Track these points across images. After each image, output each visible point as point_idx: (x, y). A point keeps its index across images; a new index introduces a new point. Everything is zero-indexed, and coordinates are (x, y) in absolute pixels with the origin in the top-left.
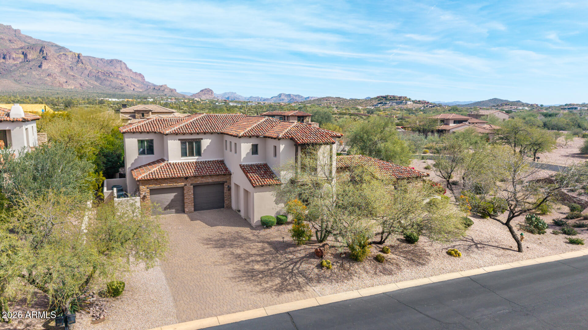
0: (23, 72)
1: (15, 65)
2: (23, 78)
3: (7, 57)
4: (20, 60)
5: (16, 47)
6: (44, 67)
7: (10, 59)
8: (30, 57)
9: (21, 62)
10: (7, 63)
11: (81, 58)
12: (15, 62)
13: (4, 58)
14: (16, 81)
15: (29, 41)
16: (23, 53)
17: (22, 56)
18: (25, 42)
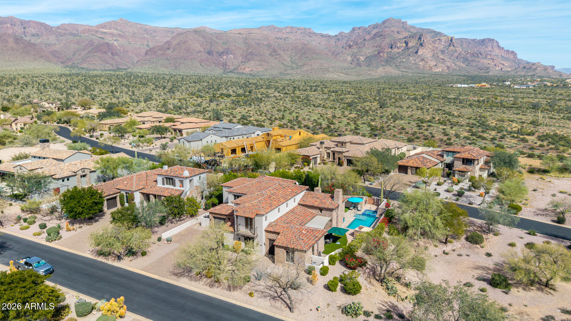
0: (403, 58)
1: (398, 53)
2: (402, 64)
3: (394, 47)
4: (403, 48)
5: (402, 37)
6: (420, 53)
7: (395, 48)
8: (410, 45)
9: (403, 50)
10: (393, 51)
11: (453, 41)
12: (399, 51)
13: (391, 48)
14: (396, 66)
15: (413, 30)
16: (405, 42)
17: (404, 45)
18: (409, 32)
